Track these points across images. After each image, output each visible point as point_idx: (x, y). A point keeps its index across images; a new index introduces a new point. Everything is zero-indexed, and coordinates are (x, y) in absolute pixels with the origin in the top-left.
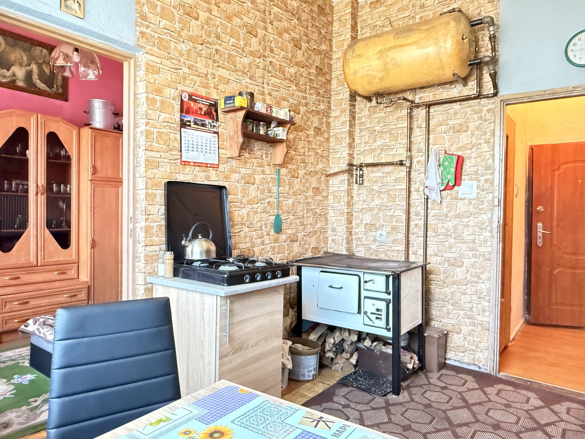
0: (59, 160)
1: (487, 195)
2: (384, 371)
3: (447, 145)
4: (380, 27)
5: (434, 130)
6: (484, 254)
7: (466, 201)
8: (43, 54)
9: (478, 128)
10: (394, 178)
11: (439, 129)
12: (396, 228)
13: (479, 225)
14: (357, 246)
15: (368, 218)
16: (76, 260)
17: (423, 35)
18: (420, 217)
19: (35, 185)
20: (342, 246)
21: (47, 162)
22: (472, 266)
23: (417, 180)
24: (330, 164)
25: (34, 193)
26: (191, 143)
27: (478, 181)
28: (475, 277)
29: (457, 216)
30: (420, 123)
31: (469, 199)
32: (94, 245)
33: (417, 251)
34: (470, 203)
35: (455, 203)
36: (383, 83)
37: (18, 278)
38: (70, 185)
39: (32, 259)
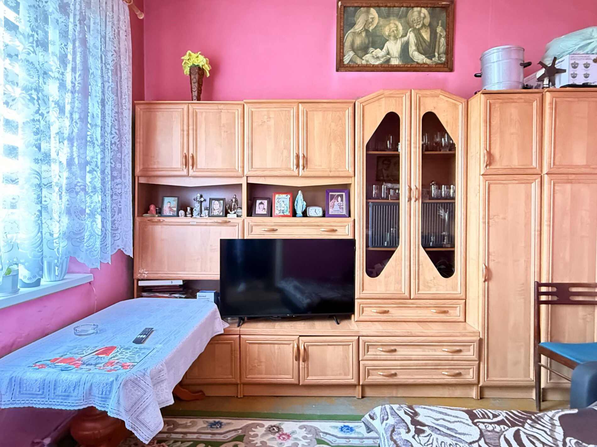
8: (422, 15)
16: (462, 295)
19: (407, 188)
32: (488, 277)
37: (387, 312)
39: (405, 290)
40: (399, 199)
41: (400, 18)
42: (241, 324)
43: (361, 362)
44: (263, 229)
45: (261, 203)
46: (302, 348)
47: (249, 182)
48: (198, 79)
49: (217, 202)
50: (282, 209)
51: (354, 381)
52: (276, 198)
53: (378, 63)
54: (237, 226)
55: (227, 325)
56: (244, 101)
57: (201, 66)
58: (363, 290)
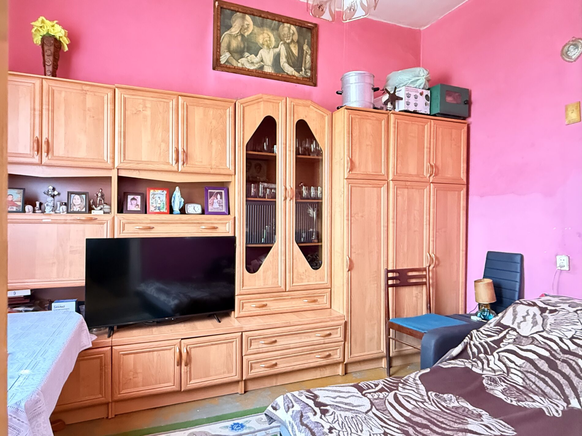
8: (291, 32)
19: (283, 188)
21: (297, 159)
25: (283, 198)
32: (351, 266)
37: (265, 306)
38: (322, 186)
39: (281, 283)
40: (275, 198)
41: (273, 30)
42: (112, 334)
43: (245, 358)
44: (138, 227)
45: (133, 199)
46: (184, 351)
47: (120, 175)
48: (54, 53)
49: (77, 197)
50: (158, 205)
51: (237, 378)
52: (151, 194)
53: (252, 68)
54: (106, 224)
55: (94, 337)
56: (116, 85)
57: (58, 38)
58: (243, 286)
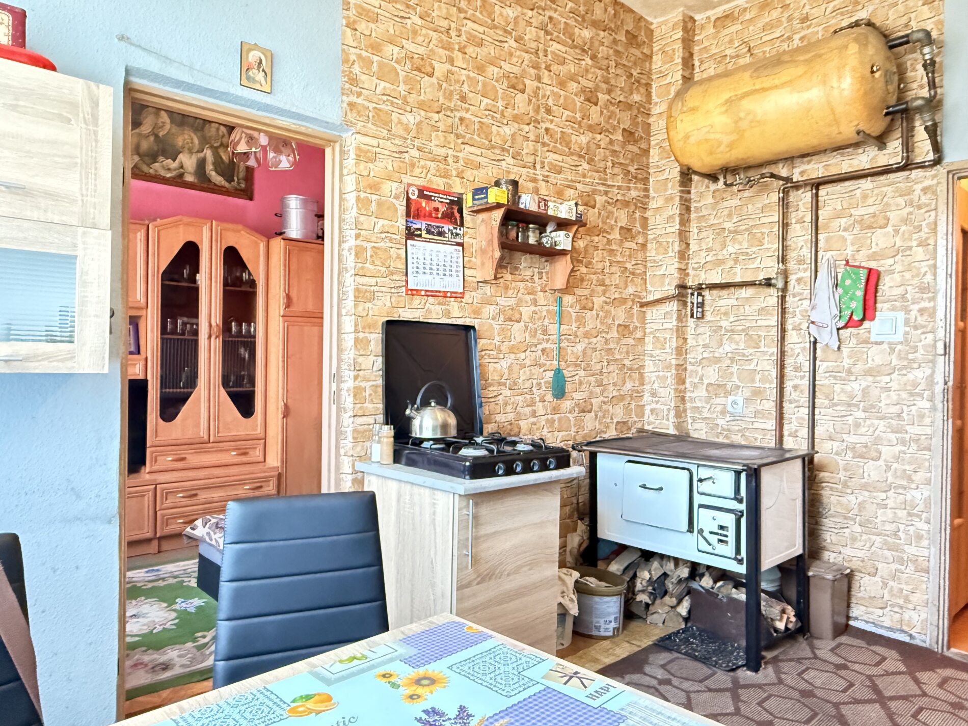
0: (240, 286)
1: (923, 336)
2: (734, 631)
3: (849, 251)
4: (732, 57)
5: (827, 226)
6: (919, 439)
7: (885, 346)
8: (221, 133)
9: (905, 221)
10: (757, 308)
11: (835, 224)
12: (760, 392)
13: (909, 388)
14: (694, 421)
15: (712, 375)
16: (262, 435)
17: (800, 70)
18: (802, 374)
19: (207, 324)
20: (668, 420)
21: (225, 291)
22: (897, 459)
23: (797, 310)
24: (648, 285)
25: (207, 336)
26: (421, 262)
27: (908, 311)
28: (903, 478)
29: (869, 372)
30: (800, 214)
31: (890, 343)
32: (287, 413)
33: (796, 431)
34: (893, 350)
35: (866, 350)
36: (733, 152)
37: (183, 459)
38: (255, 323)
39: (203, 433)
40: (197, 336)
43: (158, 513)
51: (149, 535)
58: (156, 437)
